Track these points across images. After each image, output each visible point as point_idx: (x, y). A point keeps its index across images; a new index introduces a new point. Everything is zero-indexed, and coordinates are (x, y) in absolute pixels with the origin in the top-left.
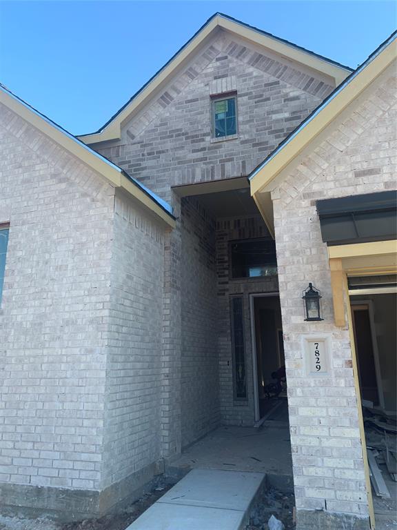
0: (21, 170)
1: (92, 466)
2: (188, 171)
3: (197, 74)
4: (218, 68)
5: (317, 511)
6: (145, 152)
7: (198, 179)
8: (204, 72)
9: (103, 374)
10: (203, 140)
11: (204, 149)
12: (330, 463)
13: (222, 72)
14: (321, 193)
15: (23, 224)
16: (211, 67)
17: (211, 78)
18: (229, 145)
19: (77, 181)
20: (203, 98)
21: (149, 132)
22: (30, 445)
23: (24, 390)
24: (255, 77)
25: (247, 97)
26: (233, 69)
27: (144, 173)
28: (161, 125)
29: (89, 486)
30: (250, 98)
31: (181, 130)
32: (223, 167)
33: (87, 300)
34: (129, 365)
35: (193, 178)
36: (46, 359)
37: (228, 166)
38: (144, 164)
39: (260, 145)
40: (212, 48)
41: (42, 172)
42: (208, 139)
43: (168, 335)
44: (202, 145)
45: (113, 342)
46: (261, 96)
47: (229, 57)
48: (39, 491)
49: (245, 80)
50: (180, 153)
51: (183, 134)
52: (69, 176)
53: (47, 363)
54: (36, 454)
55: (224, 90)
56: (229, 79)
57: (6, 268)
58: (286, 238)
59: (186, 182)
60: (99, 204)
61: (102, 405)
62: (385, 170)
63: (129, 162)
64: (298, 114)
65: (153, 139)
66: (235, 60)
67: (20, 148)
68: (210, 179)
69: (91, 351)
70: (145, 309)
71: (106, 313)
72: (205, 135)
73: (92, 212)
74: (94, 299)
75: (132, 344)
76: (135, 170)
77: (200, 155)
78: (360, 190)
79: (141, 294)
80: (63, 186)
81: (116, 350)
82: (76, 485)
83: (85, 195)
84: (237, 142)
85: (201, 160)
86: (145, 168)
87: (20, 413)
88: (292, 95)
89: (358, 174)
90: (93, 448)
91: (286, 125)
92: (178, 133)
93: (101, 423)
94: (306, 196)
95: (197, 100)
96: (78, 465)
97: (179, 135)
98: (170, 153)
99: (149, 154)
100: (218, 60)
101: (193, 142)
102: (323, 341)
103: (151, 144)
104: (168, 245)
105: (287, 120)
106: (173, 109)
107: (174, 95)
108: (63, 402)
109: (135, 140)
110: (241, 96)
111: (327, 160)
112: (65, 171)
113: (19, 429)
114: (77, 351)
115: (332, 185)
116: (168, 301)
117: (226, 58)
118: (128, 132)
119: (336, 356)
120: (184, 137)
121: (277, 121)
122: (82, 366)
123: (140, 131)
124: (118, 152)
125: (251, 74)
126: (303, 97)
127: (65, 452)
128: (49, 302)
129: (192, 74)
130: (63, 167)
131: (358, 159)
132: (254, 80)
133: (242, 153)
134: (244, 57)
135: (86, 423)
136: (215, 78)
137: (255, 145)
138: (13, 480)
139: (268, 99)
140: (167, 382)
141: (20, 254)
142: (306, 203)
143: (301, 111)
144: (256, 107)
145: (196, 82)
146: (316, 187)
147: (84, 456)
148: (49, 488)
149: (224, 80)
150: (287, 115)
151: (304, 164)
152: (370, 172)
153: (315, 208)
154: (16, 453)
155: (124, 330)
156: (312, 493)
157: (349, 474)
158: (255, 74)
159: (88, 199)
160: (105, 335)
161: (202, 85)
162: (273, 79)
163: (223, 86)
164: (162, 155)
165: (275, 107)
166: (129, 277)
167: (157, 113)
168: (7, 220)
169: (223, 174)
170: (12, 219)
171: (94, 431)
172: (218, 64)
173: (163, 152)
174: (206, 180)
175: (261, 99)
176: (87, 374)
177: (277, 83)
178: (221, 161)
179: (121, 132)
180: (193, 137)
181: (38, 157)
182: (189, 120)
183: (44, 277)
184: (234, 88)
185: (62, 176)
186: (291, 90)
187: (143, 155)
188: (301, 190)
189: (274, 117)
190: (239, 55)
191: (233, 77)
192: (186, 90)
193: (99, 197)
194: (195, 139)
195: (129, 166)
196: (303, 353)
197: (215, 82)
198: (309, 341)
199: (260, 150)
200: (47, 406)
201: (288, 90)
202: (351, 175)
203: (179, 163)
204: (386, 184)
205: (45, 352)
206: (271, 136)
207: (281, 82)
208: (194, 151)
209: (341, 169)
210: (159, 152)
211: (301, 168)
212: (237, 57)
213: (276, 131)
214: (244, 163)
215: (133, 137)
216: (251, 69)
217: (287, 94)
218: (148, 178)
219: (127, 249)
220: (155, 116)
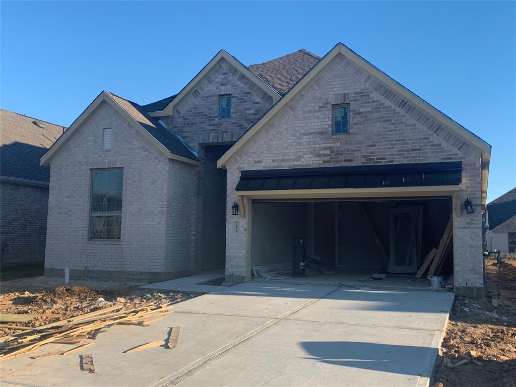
0: (127, 143)
1: (161, 264)
2: (206, 136)
3: (212, 81)
4: (223, 79)
5: (231, 275)
6: (186, 123)
7: (211, 141)
8: (216, 80)
9: (164, 232)
10: (214, 120)
11: (214, 125)
12: (236, 260)
13: (225, 82)
14: (243, 168)
15: (130, 169)
16: (220, 78)
17: (219, 85)
18: (227, 124)
19: (153, 152)
20: (215, 96)
21: (187, 111)
22: (137, 258)
23: (134, 237)
24: (241, 88)
25: (236, 99)
26: (230, 81)
27: (185, 135)
28: (194, 108)
29: (160, 271)
30: (237, 99)
31: (203, 112)
32: (223, 135)
33: (158, 203)
34: (175, 229)
35: (209, 140)
36: (142, 226)
37: (225, 135)
38: (185, 129)
39: (240, 126)
40: (220, 66)
41: (137, 145)
42: (216, 119)
43: (194, 217)
44: (213, 122)
45: (168, 220)
46: (242, 99)
47: (229, 73)
48: (142, 273)
49: (235, 89)
50: (202, 126)
51: (205, 115)
52: (149, 148)
53: (143, 227)
54: (140, 261)
55: (225, 93)
56: (228, 86)
57: (123, 188)
58: (230, 184)
59: (205, 142)
60: (162, 163)
61: (164, 243)
62: (264, 161)
63: (178, 127)
64: (258, 112)
65: (190, 116)
66: (232, 76)
67: (126, 132)
68: (217, 141)
69: (160, 223)
70: (183, 206)
71: (165, 209)
72: (215, 117)
73: (159, 166)
74: (160, 203)
75: (176, 221)
76: (181, 132)
77: (212, 128)
78: (255, 168)
79: (181, 199)
80: (147, 153)
81: (170, 223)
82: (155, 271)
83: (156, 158)
84: (230, 123)
85: (213, 130)
86: (185, 132)
87: (133, 246)
88: (256, 101)
89: (256, 162)
90: (161, 258)
91: (253, 117)
92: (202, 114)
93: (164, 249)
94: (238, 168)
95: (211, 96)
96: (155, 264)
97: (202, 116)
98: (198, 124)
99: (187, 124)
100: (223, 74)
101: (209, 120)
102: (239, 222)
103: (189, 119)
104: (196, 173)
105: (253, 114)
106: (200, 100)
107: (200, 91)
108: (149, 242)
109: (181, 115)
110: (233, 97)
111: (246, 155)
112: (147, 146)
113: (133, 252)
114: (154, 223)
115: (247, 165)
116: (195, 201)
117: (227, 73)
118: (177, 110)
119: (242, 227)
120: (204, 117)
121: (249, 114)
122: (157, 229)
123: (183, 111)
124: (172, 121)
125: (238, 85)
126: (261, 103)
127: (151, 260)
128: (143, 203)
129: (210, 81)
130: (146, 144)
131: (256, 156)
132: (239, 89)
133: (232, 129)
134: (236, 75)
135: (158, 249)
136: (222, 85)
137: (238, 126)
138: (132, 270)
139: (245, 101)
140: (194, 238)
141: (129, 182)
142: (238, 171)
143: (259, 110)
144: (240, 105)
145: (211, 86)
146: (241, 166)
147: (157, 261)
148: (145, 272)
149: (226, 86)
150: (253, 112)
151: (238, 156)
152: (259, 162)
153: (240, 174)
154: (132, 260)
155: (173, 215)
156: (230, 270)
157: (241, 264)
158: (240, 86)
159: (157, 161)
160: (165, 217)
161: (215, 88)
162: (248, 90)
163: (225, 90)
164: (194, 125)
165: (249, 106)
166: (175, 193)
167: (192, 101)
168: (122, 166)
169: (223, 139)
170: (125, 166)
171: (161, 252)
172: (223, 76)
173: (194, 124)
174: (214, 141)
175: (242, 101)
176: (158, 232)
177: (250, 93)
178: (222, 132)
179: (173, 110)
180: (209, 117)
181: (135, 137)
182: (207, 107)
183: (140, 193)
184: (230, 93)
185: (146, 148)
186: (256, 98)
187: (185, 124)
188: (236, 166)
189: (248, 112)
190: (234, 73)
191: (230, 86)
192: (207, 89)
193: (162, 160)
194: (211, 118)
195: (178, 130)
196: (232, 225)
197: (221, 87)
198: (235, 222)
199: (240, 129)
200: (143, 244)
201: (254, 98)
202: (253, 162)
203: (202, 131)
204: (264, 167)
205: (142, 223)
206: (245, 122)
207: (252, 93)
208: (210, 125)
209: (250, 159)
210: (192, 124)
211: (237, 157)
212: (232, 75)
213: (248, 120)
214: (232, 134)
215: (180, 114)
216: (239, 83)
217: (254, 100)
218: (187, 137)
219: (174, 181)
220: (190, 103)
